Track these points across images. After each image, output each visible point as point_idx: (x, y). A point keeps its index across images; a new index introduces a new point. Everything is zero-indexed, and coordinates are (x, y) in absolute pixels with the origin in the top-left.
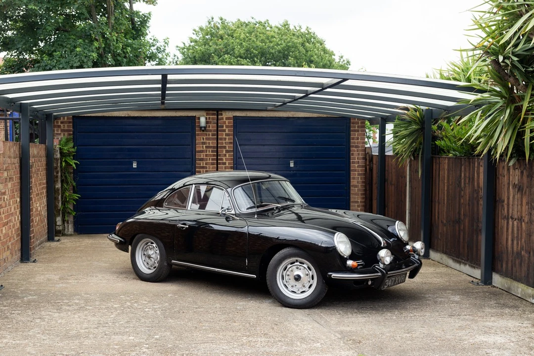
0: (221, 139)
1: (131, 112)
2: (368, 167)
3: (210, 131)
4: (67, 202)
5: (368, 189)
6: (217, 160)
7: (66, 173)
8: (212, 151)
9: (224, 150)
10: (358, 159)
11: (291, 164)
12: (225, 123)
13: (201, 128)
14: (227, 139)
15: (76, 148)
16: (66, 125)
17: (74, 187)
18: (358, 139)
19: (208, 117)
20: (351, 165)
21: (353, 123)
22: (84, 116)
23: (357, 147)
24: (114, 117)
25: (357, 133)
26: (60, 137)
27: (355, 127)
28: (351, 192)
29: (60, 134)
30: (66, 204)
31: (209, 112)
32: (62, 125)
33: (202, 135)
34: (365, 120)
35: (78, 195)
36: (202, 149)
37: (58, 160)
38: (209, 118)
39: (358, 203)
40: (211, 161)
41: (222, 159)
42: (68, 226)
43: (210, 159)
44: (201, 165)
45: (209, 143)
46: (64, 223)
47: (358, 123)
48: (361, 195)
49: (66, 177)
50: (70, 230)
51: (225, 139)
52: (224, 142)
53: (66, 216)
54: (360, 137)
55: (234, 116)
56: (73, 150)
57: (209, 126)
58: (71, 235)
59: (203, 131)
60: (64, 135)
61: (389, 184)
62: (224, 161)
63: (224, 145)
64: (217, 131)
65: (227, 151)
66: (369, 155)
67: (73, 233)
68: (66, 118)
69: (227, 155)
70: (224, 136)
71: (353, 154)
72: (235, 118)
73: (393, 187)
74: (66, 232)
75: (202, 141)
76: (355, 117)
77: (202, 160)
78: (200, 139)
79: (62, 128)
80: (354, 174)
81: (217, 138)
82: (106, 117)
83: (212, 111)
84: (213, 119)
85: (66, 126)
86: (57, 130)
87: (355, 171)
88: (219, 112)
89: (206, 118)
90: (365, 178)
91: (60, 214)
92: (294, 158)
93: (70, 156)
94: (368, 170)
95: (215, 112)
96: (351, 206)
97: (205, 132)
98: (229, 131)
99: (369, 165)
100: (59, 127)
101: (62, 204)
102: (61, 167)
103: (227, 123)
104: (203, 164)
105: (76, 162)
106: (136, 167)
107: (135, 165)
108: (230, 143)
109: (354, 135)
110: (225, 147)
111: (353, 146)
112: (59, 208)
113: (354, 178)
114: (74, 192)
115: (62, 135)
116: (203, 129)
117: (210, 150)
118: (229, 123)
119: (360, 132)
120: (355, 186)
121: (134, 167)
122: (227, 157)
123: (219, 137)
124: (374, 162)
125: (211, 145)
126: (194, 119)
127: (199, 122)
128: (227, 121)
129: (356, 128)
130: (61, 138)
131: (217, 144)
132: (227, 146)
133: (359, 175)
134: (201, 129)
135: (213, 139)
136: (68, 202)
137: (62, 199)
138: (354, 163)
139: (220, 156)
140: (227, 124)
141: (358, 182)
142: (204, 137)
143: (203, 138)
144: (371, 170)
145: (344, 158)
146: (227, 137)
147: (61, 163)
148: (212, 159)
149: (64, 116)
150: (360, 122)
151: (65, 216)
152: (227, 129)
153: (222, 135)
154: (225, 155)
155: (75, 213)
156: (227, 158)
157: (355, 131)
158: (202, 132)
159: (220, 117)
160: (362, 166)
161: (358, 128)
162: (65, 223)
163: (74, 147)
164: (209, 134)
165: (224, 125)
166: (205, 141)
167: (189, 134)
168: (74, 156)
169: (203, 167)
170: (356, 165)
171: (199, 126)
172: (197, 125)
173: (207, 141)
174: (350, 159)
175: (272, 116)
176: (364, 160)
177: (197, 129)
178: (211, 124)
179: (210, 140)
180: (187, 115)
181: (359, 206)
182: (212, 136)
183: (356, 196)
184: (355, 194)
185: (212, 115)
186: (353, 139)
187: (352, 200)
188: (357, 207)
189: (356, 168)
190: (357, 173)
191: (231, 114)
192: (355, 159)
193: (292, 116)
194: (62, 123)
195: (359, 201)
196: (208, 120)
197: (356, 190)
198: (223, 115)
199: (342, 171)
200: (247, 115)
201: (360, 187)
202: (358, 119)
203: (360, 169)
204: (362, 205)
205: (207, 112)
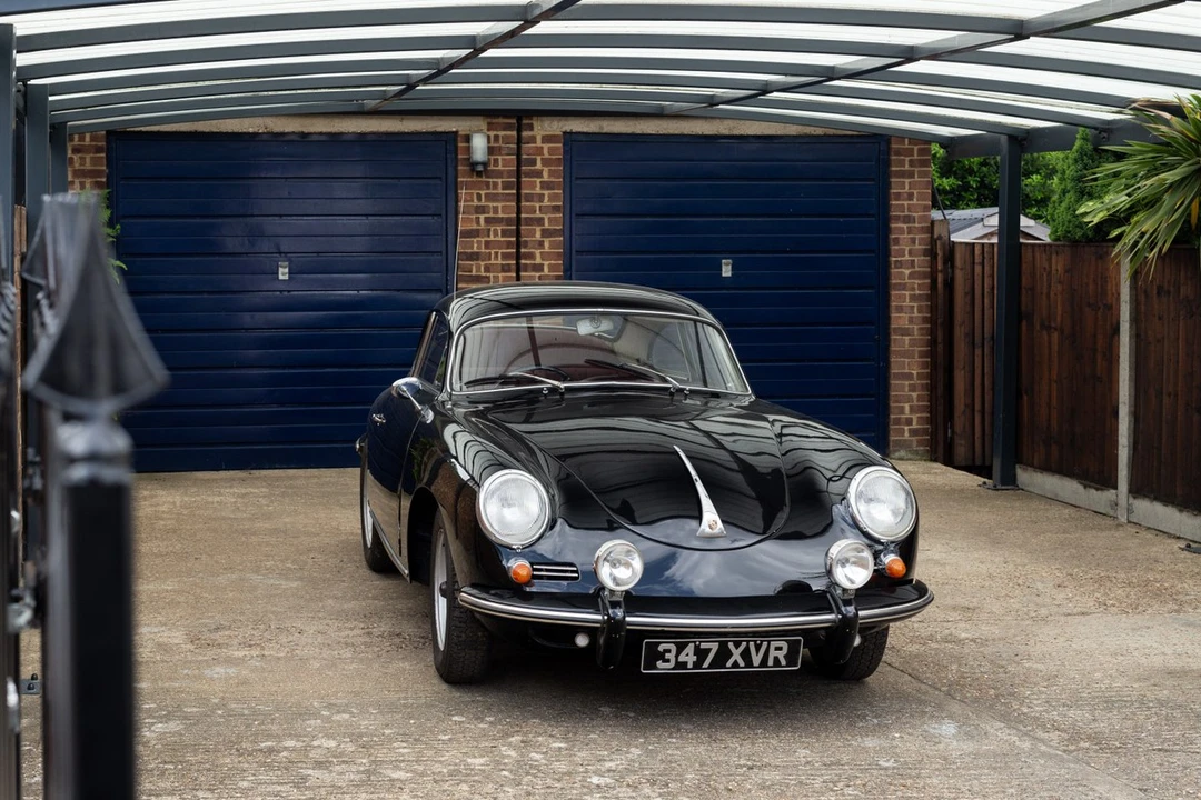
0: (530, 198)
1: (273, 119)
2: (940, 278)
3: (499, 174)
5: (940, 338)
6: (518, 256)
8: (504, 233)
9: (538, 229)
10: (910, 254)
11: (724, 268)
12: (539, 151)
13: (473, 165)
15: (118, 226)
16: (88, 158)
18: (910, 196)
19: (492, 134)
20: (894, 271)
21: (898, 153)
22: (141, 132)
23: (907, 219)
24: (227, 133)
25: (907, 181)
27: (902, 163)
28: (893, 348)
29: (72, 183)
31: (495, 120)
32: (76, 157)
33: (474, 186)
34: (929, 142)
36: (475, 227)
38: (496, 137)
39: (912, 379)
40: (500, 262)
41: (531, 256)
43: (496, 254)
44: (474, 273)
45: (496, 210)
47: (911, 152)
48: (920, 357)
51: (541, 198)
52: (538, 205)
54: (915, 192)
55: (565, 133)
57: (496, 161)
59: (479, 174)
60: (82, 185)
62: (538, 260)
63: (538, 214)
64: (518, 174)
65: (545, 233)
66: (943, 245)
68: (88, 136)
69: (547, 245)
70: (538, 190)
71: (897, 238)
72: (569, 137)
75: (476, 203)
76: (903, 136)
77: (475, 257)
78: (469, 199)
79: (77, 166)
80: (899, 296)
81: (519, 194)
82: (203, 133)
83: (505, 117)
84: (507, 140)
85: (88, 160)
87: (903, 287)
88: (525, 122)
89: (489, 137)
90: (933, 309)
92: (731, 252)
94: (939, 285)
95: (514, 121)
96: (892, 387)
97: (484, 179)
98: (551, 173)
99: (944, 271)
100: (69, 162)
103: (546, 151)
104: (478, 270)
105: (119, 263)
106: (286, 277)
107: (283, 273)
108: (556, 209)
109: (900, 186)
110: (540, 221)
111: (897, 219)
113: (900, 309)
116: (480, 168)
117: (499, 228)
118: (551, 151)
119: (917, 179)
120: (905, 332)
121: (281, 277)
122: (547, 249)
123: (524, 192)
124: (958, 263)
125: (500, 215)
126: (451, 144)
127: (468, 150)
128: (546, 147)
129: (907, 167)
131: (519, 212)
132: (546, 217)
133: (913, 298)
134: (473, 170)
135: (506, 198)
138: (899, 264)
139: (525, 247)
140: (546, 155)
141: (911, 320)
142: (483, 193)
143: (479, 196)
144: (950, 285)
145: (873, 251)
146: (546, 192)
148: (505, 256)
149: (81, 131)
150: (916, 148)
152: (546, 169)
153: (533, 186)
154: (541, 244)
156: (545, 250)
157: (903, 174)
158: (475, 179)
159: (525, 134)
160: (922, 275)
161: (911, 166)
164: (495, 185)
165: (539, 158)
166: (483, 203)
167: (438, 182)
169: (478, 279)
170: (907, 272)
171: (469, 159)
172: (460, 156)
173: (491, 204)
174: (887, 253)
175: (671, 132)
176: (928, 258)
177: (460, 168)
178: (500, 154)
179: (497, 201)
180: (432, 130)
181: (913, 388)
182: (503, 189)
183: (907, 360)
184: (905, 354)
185: (504, 130)
186: (898, 197)
187: (894, 370)
188: (910, 391)
189: (907, 281)
190: (907, 293)
191: (557, 127)
192: (904, 256)
193: (726, 132)
194: (76, 150)
195: (915, 372)
196: (492, 144)
197: (907, 342)
198: (535, 129)
199: (866, 288)
200: (601, 128)
201: (916, 334)
202: (910, 139)
203: (917, 282)
204: (922, 385)
205: (489, 120)
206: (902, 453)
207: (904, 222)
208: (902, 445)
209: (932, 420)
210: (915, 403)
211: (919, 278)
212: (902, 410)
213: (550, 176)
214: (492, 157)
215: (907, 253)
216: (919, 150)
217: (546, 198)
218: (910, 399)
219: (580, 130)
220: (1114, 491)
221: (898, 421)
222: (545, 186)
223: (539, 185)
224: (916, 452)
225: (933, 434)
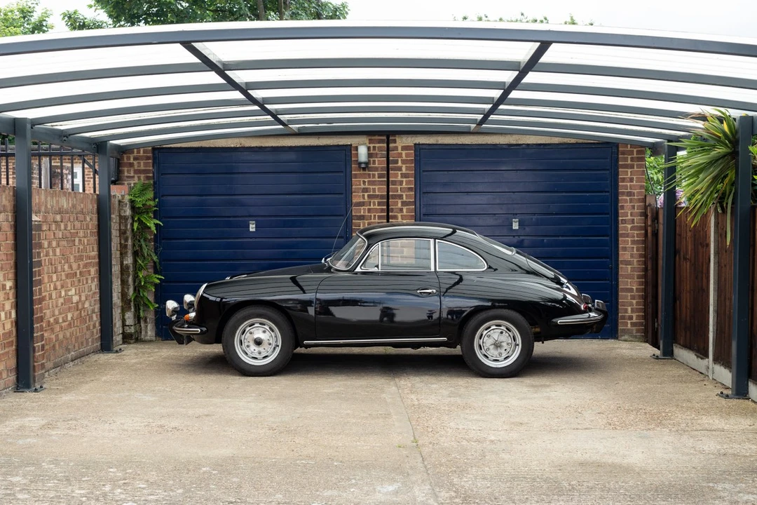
0: (395, 183)
1: (244, 139)
2: (649, 231)
3: (376, 169)
4: (141, 287)
5: (649, 267)
6: (388, 218)
7: (142, 240)
8: (379, 204)
9: (400, 201)
10: (631, 215)
11: (514, 224)
12: (400, 155)
13: (360, 164)
14: (404, 183)
15: (157, 200)
17: (155, 263)
18: (631, 180)
19: (372, 145)
20: (621, 226)
21: (623, 153)
22: (171, 148)
23: (630, 194)
24: (219, 148)
25: (629, 170)
26: (132, 182)
27: (626, 159)
28: (620, 273)
29: (133, 177)
30: (141, 290)
31: (373, 138)
32: (135, 162)
33: (361, 176)
35: (160, 277)
36: (362, 200)
37: (127, 219)
38: (374, 147)
39: (632, 292)
40: (377, 220)
41: (395, 217)
42: (147, 326)
43: (375, 216)
45: (374, 190)
46: (139, 322)
47: (632, 153)
49: (141, 246)
50: (149, 333)
51: (401, 183)
52: (399, 187)
53: (141, 311)
54: (635, 177)
55: (415, 144)
56: (152, 203)
57: (374, 162)
58: (151, 341)
59: (364, 169)
60: (139, 178)
61: (682, 258)
62: (399, 220)
63: (399, 193)
64: (388, 169)
65: (404, 204)
66: (652, 210)
67: (154, 338)
68: (142, 152)
69: (405, 210)
70: (399, 178)
71: (623, 206)
72: (418, 147)
73: (688, 263)
74: (142, 337)
75: (362, 186)
76: (626, 142)
77: (362, 218)
78: (358, 183)
79: (136, 167)
80: (625, 241)
81: (388, 181)
83: (379, 135)
84: (380, 149)
85: (142, 164)
86: (128, 171)
87: (627, 236)
88: (391, 138)
89: (369, 148)
90: (645, 249)
91: (130, 308)
92: (519, 214)
93: (148, 213)
94: (649, 235)
95: (385, 138)
96: (620, 297)
97: (367, 172)
98: (407, 168)
99: (652, 226)
100: (131, 165)
101: (135, 290)
102: (133, 230)
103: (404, 156)
104: (364, 225)
105: (158, 222)
106: (254, 230)
107: (252, 228)
108: (410, 189)
109: (625, 174)
110: (400, 197)
111: (623, 193)
112: (129, 298)
113: (625, 249)
114: (156, 272)
115: (136, 178)
116: (363, 166)
117: (376, 201)
118: (407, 155)
119: (635, 169)
120: (628, 263)
121: (251, 230)
122: (405, 213)
123: (391, 179)
124: (661, 220)
125: (377, 193)
126: (348, 150)
127: (357, 155)
128: (404, 153)
129: (629, 162)
130: (134, 184)
131: (388, 192)
132: (404, 194)
133: (633, 242)
134: (360, 167)
135: (380, 183)
136: (144, 288)
137: (134, 282)
138: (624, 222)
139: (392, 212)
140: (404, 157)
141: (632, 256)
143: (364, 182)
144: (655, 234)
145: (608, 214)
146: (404, 180)
147: (132, 225)
148: (380, 217)
149: (138, 146)
150: (635, 150)
151: (139, 309)
152: (404, 166)
153: (396, 176)
154: (401, 210)
155: (157, 305)
157: (626, 166)
158: (362, 172)
159: (391, 145)
160: (640, 228)
161: (631, 161)
162: (142, 321)
163: (154, 199)
164: (374, 175)
165: (400, 159)
166: (367, 186)
167: (341, 174)
168: (155, 212)
170: (629, 226)
171: (357, 160)
172: (353, 159)
173: (371, 187)
174: (617, 215)
175: (480, 143)
176: (643, 218)
177: (353, 166)
178: (377, 157)
179: (375, 185)
180: (336, 144)
181: (633, 297)
182: (378, 178)
183: (629, 280)
184: (627, 277)
185: (379, 143)
186: (624, 180)
187: (621, 287)
188: (631, 299)
189: (629, 231)
190: (629, 239)
191: (410, 141)
192: (627, 216)
193: (515, 142)
194: (135, 159)
195: (634, 288)
196: (372, 152)
197: (629, 269)
198: (398, 143)
199: (603, 236)
200: (437, 141)
201: (635, 264)
202: (631, 145)
203: (636, 232)
204: (639, 295)
205: (370, 138)
206: (626, 337)
207: (627, 196)
208: (626, 332)
209: (645, 317)
210: (635, 306)
211: (637, 230)
212: (626, 311)
213: (406, 170)
214: (372, 159)
215: (629, 215)
216: (637, 151)
217: (403, 182)
218: (631, 304)
219: (425, 142)
220: (707, 360)
221: (623, 318)
222: (404, 176)
223: (400, 175)
224: (636, 337)
225: (646, 326)
